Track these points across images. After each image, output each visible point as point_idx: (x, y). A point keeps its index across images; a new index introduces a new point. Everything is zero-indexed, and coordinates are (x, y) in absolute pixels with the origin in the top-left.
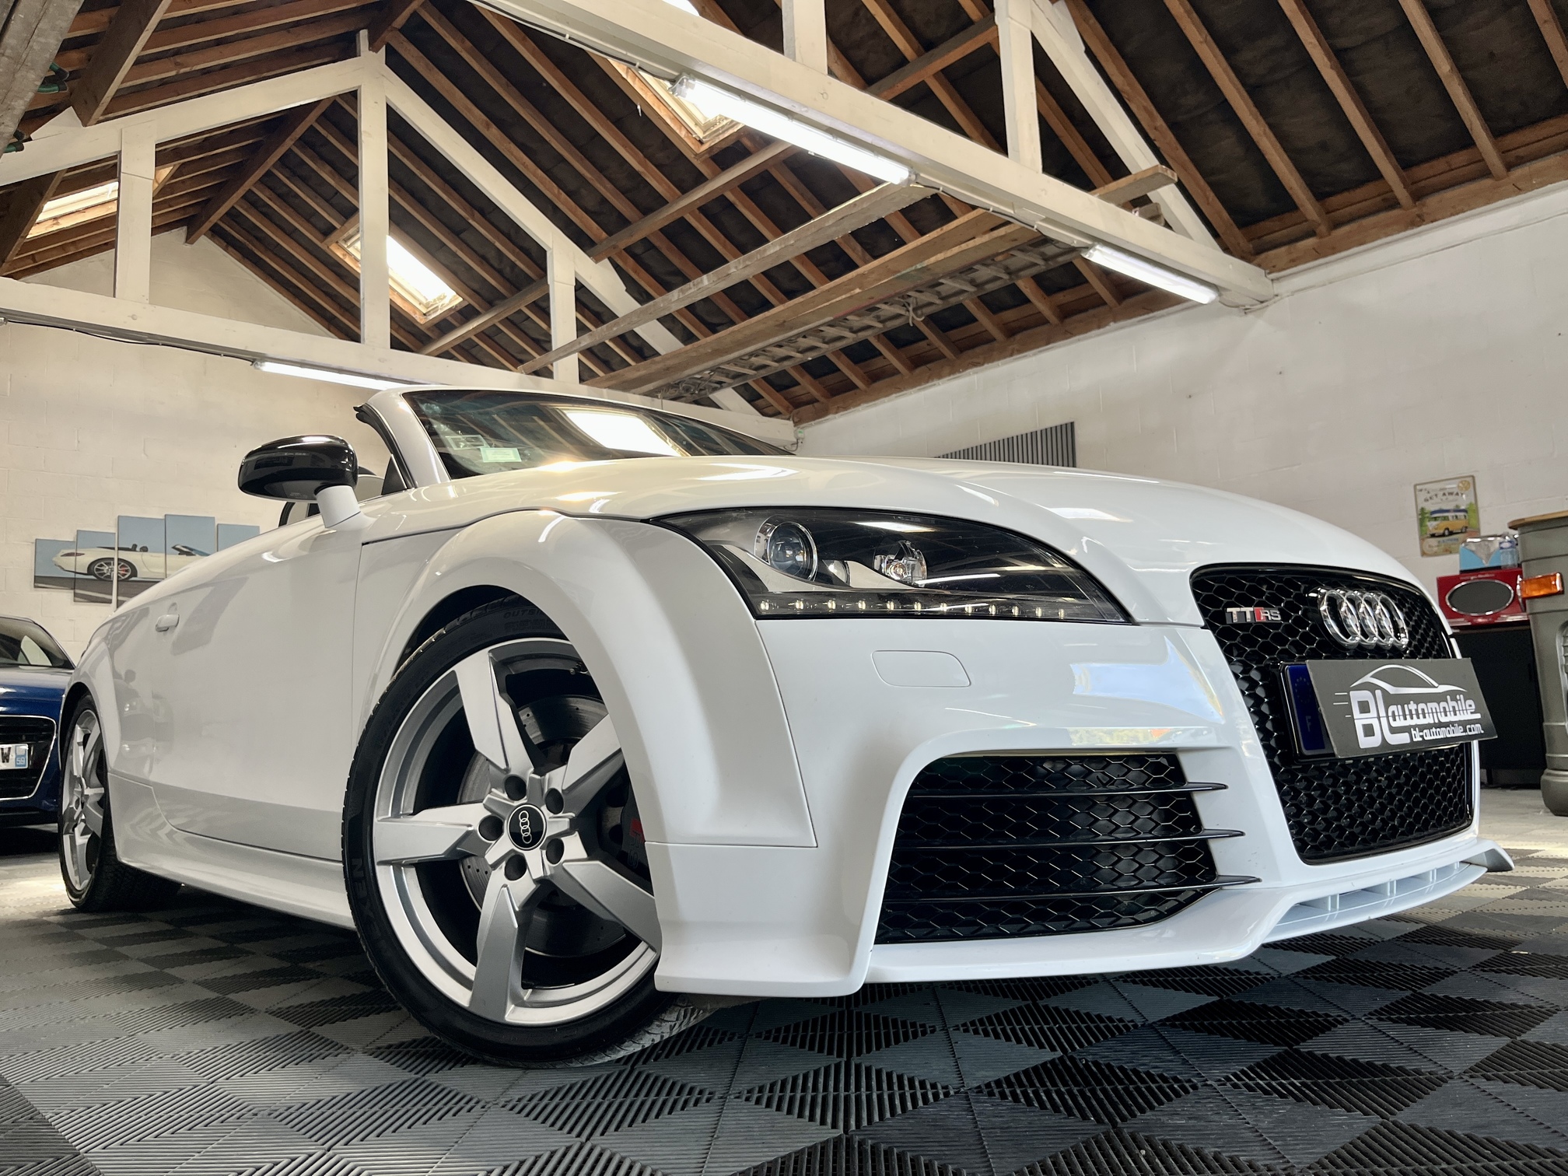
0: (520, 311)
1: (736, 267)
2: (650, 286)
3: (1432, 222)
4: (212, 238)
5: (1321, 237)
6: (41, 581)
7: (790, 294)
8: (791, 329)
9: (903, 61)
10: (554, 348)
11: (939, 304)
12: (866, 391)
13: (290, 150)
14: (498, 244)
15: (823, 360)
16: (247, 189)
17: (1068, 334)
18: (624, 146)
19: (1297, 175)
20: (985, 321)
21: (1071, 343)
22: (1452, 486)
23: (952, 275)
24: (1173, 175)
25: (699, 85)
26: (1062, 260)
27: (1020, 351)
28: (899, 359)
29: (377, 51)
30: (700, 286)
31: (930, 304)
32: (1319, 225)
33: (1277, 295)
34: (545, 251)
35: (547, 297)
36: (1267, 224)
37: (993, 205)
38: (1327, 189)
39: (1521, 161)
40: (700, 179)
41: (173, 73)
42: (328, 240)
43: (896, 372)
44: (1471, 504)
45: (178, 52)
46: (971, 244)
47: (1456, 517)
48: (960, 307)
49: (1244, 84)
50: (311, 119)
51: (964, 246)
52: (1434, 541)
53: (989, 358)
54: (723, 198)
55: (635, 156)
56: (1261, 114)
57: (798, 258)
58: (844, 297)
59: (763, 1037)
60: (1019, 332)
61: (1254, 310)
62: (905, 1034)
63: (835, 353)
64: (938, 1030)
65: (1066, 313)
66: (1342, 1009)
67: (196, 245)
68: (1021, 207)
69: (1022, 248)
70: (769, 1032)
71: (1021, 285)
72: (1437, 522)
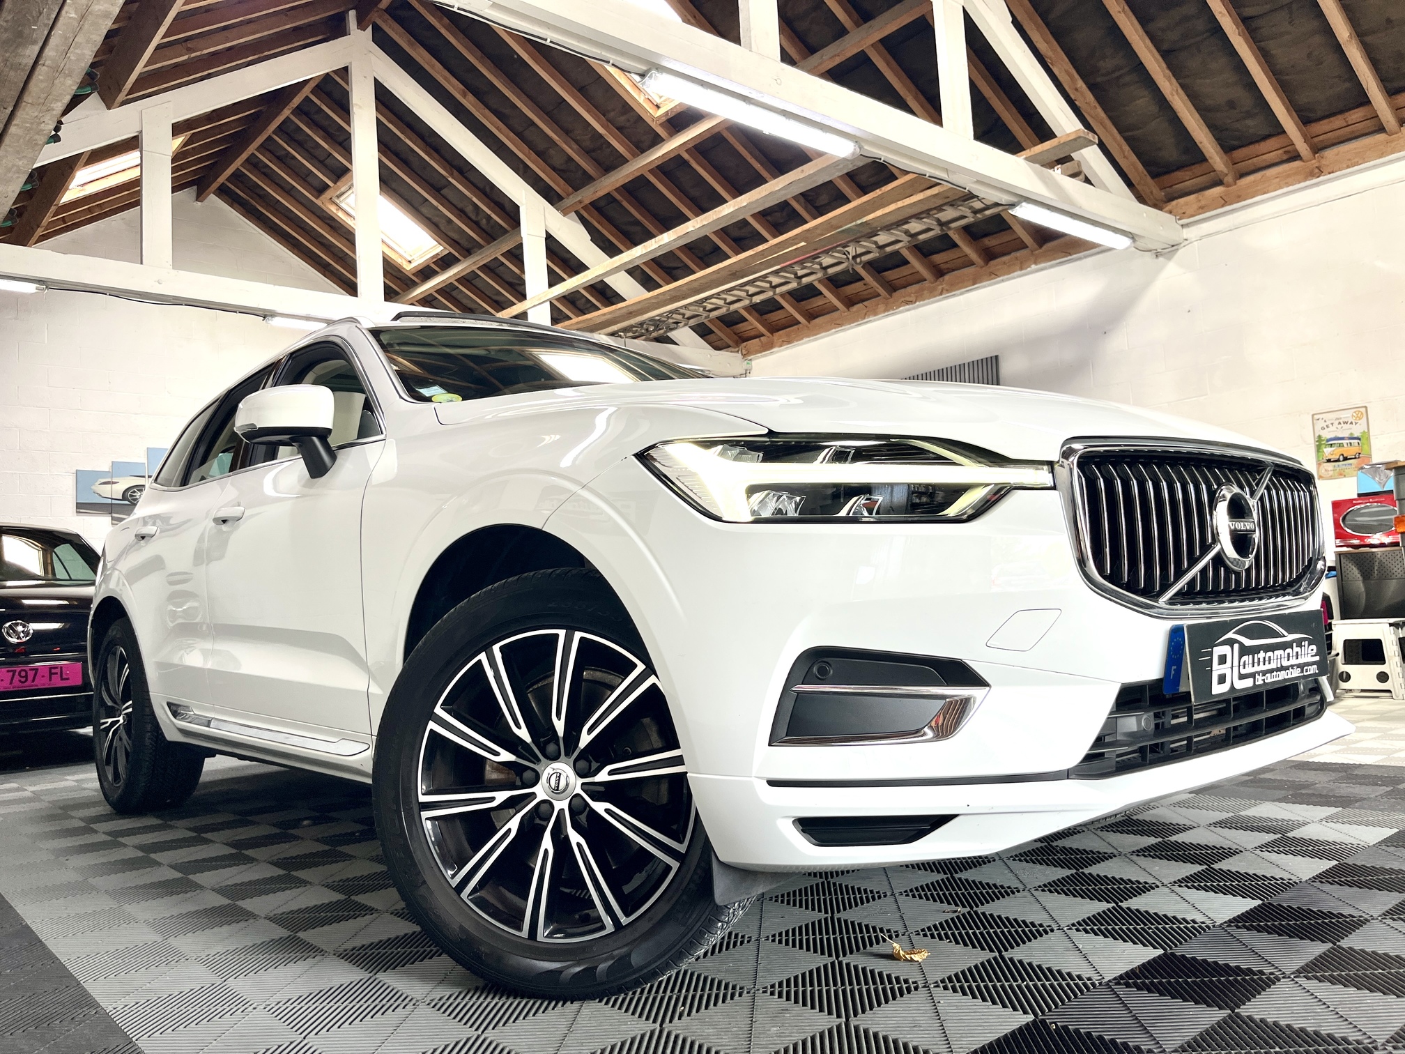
0: (496, 258)
1: (696, 226)
2: (617, 238)
3: (1330, 173)
4: (218, 197)
5: (1228, 186)
6: (82, 507)
7: (745, 247)
8: (742, 277)
9: (841, 32)
10: (529, 296)
11: (876, 253)
12: (807, 327)
13: (288, 117)
14: (474, 199)
15: (771, 300)
16: (250, 153)
17: (993, 275)
18: (588, 111)
19: (1204, 129)
20: (916, 264)
21: (995, 284)
22: (1347, 415)
23: (888, 228)
24: (1094, 138)
25: (665, 77)
26: (988, 212)
27: (948, 291)
28: (838, 297)
29: (364, 30)
30: (663, 242)
31: (868, 252)
32: (1227, 175)
33: (1186, 240)
34: (518, 207)
35: (520, 246)
36: (1179, 175)
37: (929, 171)
38: (1235, 143)
40: (657, 140)
41: (185, 58)
42: (323, 196)
43: (836, 309)
44: (1364, 433)
45: (190, 40)
46: (907, 201)
47: (1350, 444)
48: (897, 253)
49: (1159, 50)
50: (306, 91)
51: (900, 204)
52: (1329, 465)
53: (919, 297)
54: (679, 157)
55: (598, 120)
56: (1174, 76)
57: (752, 216)
58: (790, 249)
59: (769, 992)
60: (948, 273)
61: (1165, 254)
62: (892, 989)
63: (782, 295)
64: (920, 986)
65: (990, 255)
66: (1273, 965)
67: (206, 202)
68: (954, 173)
69: (954, 203)
70: (773, 986)
71: (951, 233)
72: (1332, 449)
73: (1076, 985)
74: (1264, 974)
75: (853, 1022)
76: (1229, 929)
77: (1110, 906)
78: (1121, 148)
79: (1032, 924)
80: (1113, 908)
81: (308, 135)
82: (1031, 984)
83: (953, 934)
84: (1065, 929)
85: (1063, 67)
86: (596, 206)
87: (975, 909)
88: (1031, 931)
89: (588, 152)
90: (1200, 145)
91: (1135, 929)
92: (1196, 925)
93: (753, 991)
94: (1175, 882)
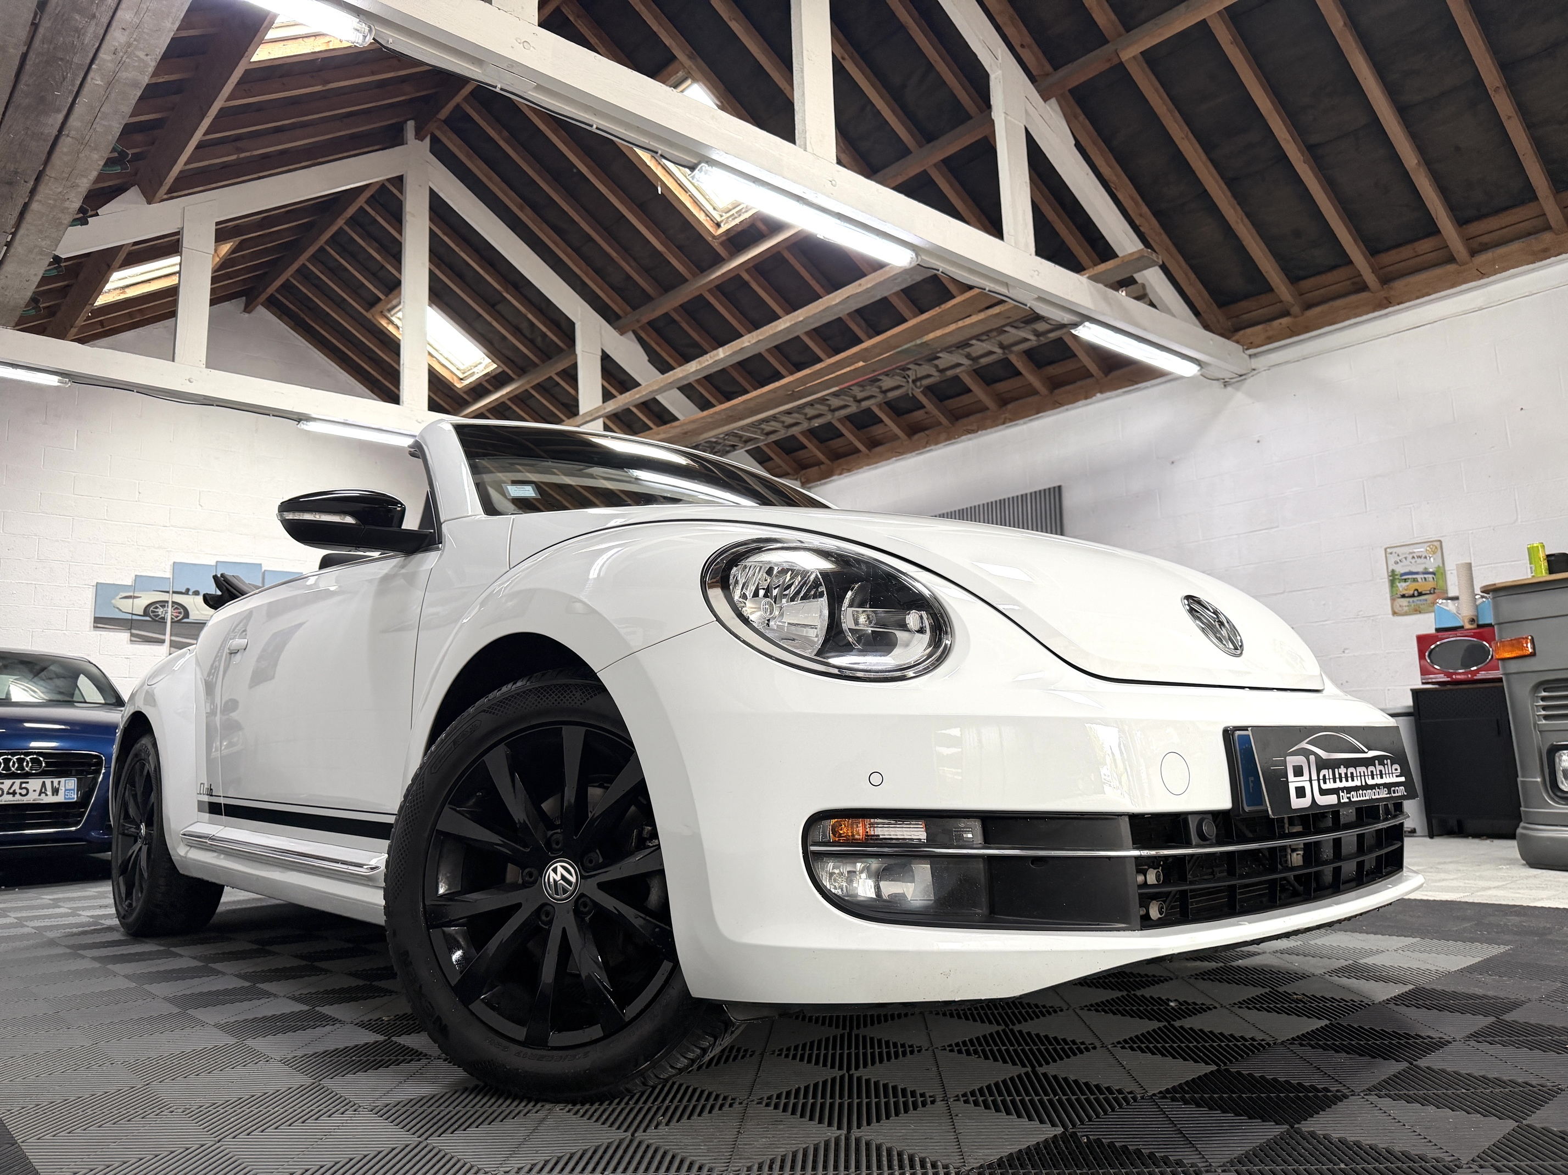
0: (550, 378)
1: (749, 342)
2: (671, 357)
3: (1398, 304)
4: (267, 308)
5: (1295, 317)
6: (101, 622)
7: (799, 367)
8: (800, 398)
9: (906, 152)
10: (581, 412)
11: (936, 378)
12: (868, 455)
13: (341, 228)
14: (530, 316)
15: (829, 425)
16: (301, 263)
17: (1057, 404)
18: (647, 228)
19: (1271, 258)
20: (979, 392)
21: (1059, 413)
22: (1420, 550)
23: (948, 349)
24: (1158, 258)
25: (715, 170)
26: (1052, 336)
27: (1011, 420)
28: (899, 426)
29: (422, 139)
30: (717, 358)
31: (929, 376)
32: (1293, 305)
33: (1254, 370)
34: (573, 324)
35: (575, 366)
36: (1244, 304)
37: (989, 285)
38: (1301, 273)
39: (1485, 248)
40: (718, 260)
41: (234, 157)
42: (374, 309)
43: (895, 437)
44: (1439, 566)
45: (238, 138)
46: (968, 321)
47: (1425, 578)
48: (956, 378)
49: (1222, 178)
50: (361, 201)
51: (961, 324)
52: (1404, 602)
53: (982, 426)
54: (738, 277)
55: (657, 238)
56: (1239, 204)
57: (807, 333)
58: (848, 369)
59: (764, 1103)
60: (1011, 402)
61: (1234, 383)
62: (905, 1104)
63: (840, 420)
64: (938, 1100)
65: (1055, 384)
66: (1341, 1083)
67: (254, 314)
68: (1014, 287)
69: (1015, 325)
70: (770, 1098)
71: (1013, 359)
72: (1407, 584)
73: (1116, 1099)
74: (1330, 1091)
75: (855, 1133)
76: (1292, 1047)
77: (1161, 1025)
78: (1186, 275)
79: (1074, 1042)
80: (1165, 1026)
81: (361, 246)
82: (1064, 1098)
83: (984, 1051)
84: (1109, 1046)
85: (1127, 192)
86: (652, 324)
87: (1011, 1027)
88: (1071, 1049)
89: (647, 271)
90: (1264, 274)
91: (1187, 1047)
92: (1255, 1043)
93: (745, 1102)
94: (1235, 1004)
